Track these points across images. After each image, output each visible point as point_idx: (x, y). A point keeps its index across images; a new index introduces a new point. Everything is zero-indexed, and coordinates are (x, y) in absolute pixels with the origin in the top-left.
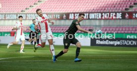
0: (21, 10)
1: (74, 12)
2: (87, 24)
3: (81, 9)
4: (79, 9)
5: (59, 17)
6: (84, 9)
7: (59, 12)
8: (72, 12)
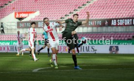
0: (60, 17)
1: (117, 17)
2: (131, 31)
3: (124, 15)
4: (121, 15)
5: (100, 24)
6: (127, 14)
7: (100, 18)
8: (114, 18)
